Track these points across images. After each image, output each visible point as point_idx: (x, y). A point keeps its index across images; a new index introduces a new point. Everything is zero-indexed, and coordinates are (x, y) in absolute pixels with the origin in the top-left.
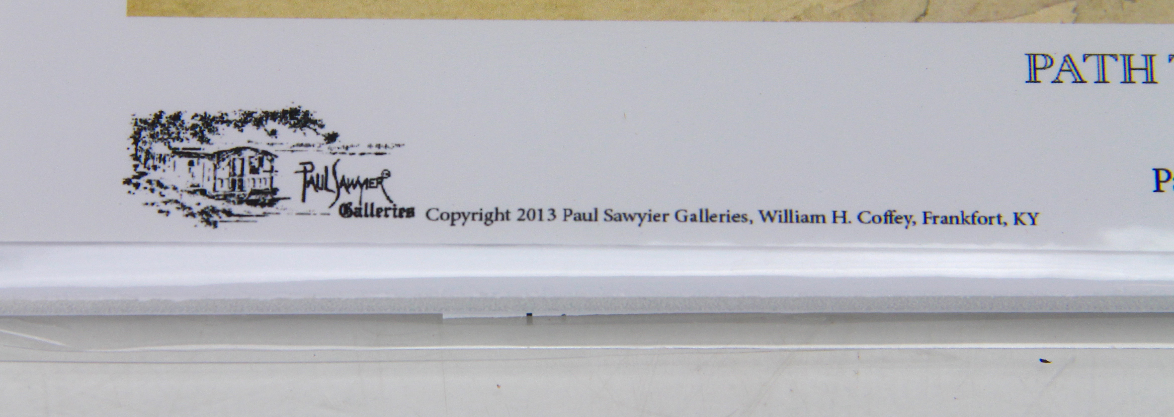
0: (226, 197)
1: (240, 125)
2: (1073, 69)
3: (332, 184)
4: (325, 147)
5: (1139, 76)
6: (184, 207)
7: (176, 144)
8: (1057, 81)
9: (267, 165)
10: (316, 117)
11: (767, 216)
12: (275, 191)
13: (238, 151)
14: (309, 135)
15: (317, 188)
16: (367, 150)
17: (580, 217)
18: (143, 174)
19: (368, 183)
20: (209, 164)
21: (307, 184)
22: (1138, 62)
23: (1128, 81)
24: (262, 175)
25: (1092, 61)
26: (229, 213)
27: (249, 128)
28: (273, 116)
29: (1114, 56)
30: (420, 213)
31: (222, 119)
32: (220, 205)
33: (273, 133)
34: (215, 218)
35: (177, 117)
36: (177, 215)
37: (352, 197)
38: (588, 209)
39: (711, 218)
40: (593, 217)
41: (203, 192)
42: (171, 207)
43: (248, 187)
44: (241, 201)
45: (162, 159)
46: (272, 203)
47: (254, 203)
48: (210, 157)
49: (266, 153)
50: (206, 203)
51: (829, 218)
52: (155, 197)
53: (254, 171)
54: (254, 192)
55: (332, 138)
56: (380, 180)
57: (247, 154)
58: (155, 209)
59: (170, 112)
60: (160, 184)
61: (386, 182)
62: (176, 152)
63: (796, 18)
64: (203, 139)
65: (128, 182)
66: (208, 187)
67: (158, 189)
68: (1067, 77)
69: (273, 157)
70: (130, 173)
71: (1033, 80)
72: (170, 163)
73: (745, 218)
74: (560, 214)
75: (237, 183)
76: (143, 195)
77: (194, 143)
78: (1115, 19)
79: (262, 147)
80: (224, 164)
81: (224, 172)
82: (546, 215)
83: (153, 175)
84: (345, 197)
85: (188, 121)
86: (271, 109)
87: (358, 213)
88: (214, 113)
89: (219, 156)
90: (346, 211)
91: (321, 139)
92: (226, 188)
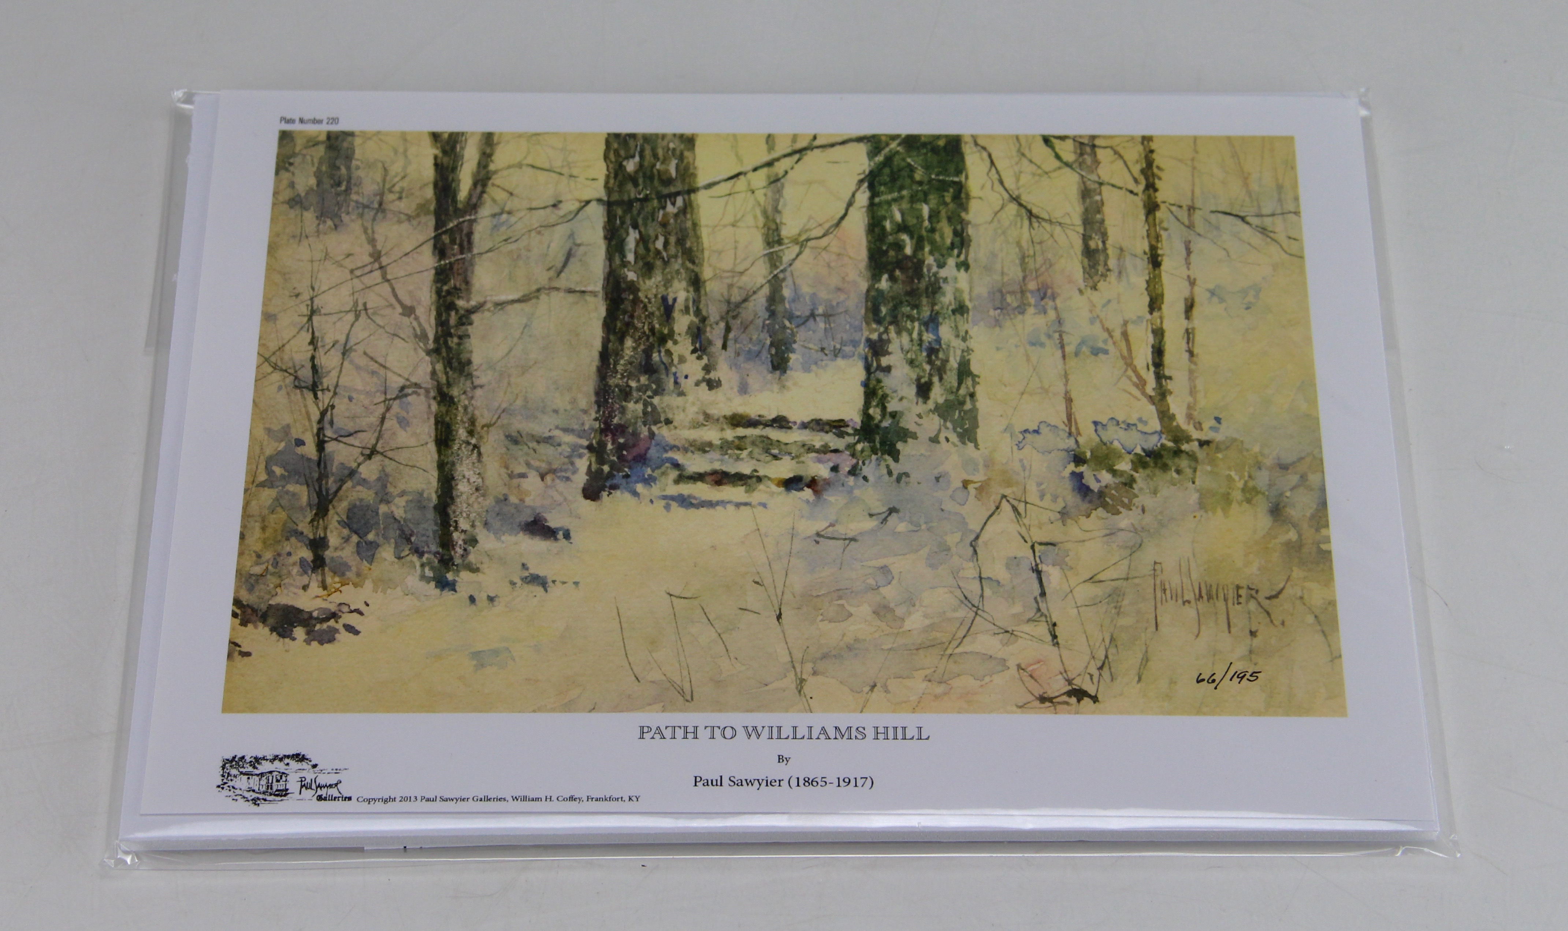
0: (264, 793)
1: (272, 761)
2: (661, 733)
3: (314, 786)
4: (312, 770)
5: (690, 736)
6: (244, 797)
7: (241, 770)
8: (653, 738)
9: (284, 778)
10: (308, 757)
11: (515, 799)
12: (287, 790)
13: (271, 772)
14: (304, 765)
15: (307, 788)
16: (330, 771)
17: (428, 800)
18: (226, 783)
19: (331, 786)
20: (257, 778)
21: (302, 787)
22: (691, 729)
23: (685, 738)
24: (281, 783)
25: (670, 729)
26: (265, 800)
27: (277, 762)
28: (288, 757)
29: (680, 727)
30: (354, 799)
31: (264, 758)
32: (261, 796)
33: (288, 764)
34: (258, 802)
35: (243, 757)
36: (241, 801)
37: (323, 792)
38: (432, 796)
39: (489, 800)
40: (434, 800)
41: (254, 791)
42: (239, 798)
43: (275, 788)
44: (271, 794)
45: (235, 776)
46: (286, 795)
47: (277, 795)
48: (257, 775)
49: (284, 773)
50: (255, 795)
51: (544, 799)
52: (231, 793)
53: (278, 781)
54: (277, 790)
55: (315, 766)
56: (336, 785)
57: (275, 774)
58: (231, 798)
59: (239, 755)
60: (233, 787)
61: (339, 786)
62: (241, 773)
63: (534, 711)
64: (255, 767)
65: (219, 786)
66: (256, 789)
67: (233, 790)
68: (657, 736)
69: (287, 775)
70: (220, 783)
71: (642, 738)
72: (239, 778)
73: (505, 799)
74: (419, 798)
75: (269, 786)
76: (225, 792)
77: (250, 769)
78: (681, 711)
79: (282, 771)
80: (264, 778)
81: (264, 781)
82: (413, 799)
83: (230, 783)
84: (319, 792)
85: (248, 760)
86: (287, 754)
87: (325, 799)
88: (260, 755)
89: (262, 775)
90: (320, 798)
91: (310, 767)
92: (264, 789)
